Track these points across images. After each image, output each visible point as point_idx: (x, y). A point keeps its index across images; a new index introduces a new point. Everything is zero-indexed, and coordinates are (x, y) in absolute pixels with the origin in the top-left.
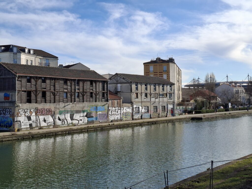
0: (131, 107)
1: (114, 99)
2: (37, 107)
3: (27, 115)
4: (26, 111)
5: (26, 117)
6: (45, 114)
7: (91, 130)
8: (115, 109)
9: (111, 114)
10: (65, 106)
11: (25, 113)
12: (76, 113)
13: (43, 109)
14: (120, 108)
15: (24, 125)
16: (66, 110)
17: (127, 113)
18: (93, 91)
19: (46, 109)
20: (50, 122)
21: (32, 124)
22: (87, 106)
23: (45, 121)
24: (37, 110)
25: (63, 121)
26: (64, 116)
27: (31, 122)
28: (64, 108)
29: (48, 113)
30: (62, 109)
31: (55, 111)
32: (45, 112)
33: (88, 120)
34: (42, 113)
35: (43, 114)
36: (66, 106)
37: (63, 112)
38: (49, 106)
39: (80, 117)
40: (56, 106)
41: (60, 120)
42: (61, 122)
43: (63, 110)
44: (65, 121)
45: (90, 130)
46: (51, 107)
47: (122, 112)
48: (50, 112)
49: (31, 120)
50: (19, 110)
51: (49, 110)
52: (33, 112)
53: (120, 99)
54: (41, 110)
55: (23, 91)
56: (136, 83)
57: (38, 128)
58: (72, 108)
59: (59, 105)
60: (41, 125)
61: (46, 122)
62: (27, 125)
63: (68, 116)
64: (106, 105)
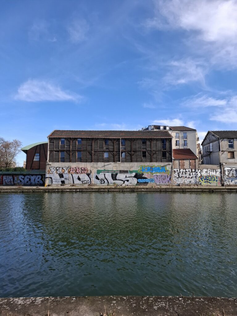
0: (219, 170)
1: (184, 160)
2: (70, 165)
3: (58, 172)
4: (58, 169)
5: (58, 174)
6: (80, 172)
7: (114, 190)
8: (184, 171)
9: (178, 177)
10: (104, 166)
11: (57, 171)
12: (120, 173)
13: (77, 168)
14: (195, 170)
15: (56, 182)
16: (106, 169)
17: (210, 177)
18: (146, 150)
19: (80, 168)
20: (85, 181)
21: (64, 181)
22: (137, 166)
23: (79, 179)
24: (70, 168)
25: (102, 180)
26: (103, 175)
27: (63, 179)
28: (104, 167)
29: (83, 172)
30: (100, 168)
31: (92, 170)
32: (79, 171)
33: (139, 181)
34: (76, 171)
35: (77, 173)
36: (106, 165)
37: (103, 172)
38: (85, 165)
39: (126, 177)
40: (93, 165)
41: (99, 179)
42: (100, 181)
43: (102, 169)
44: (105, 180)
45: (112, 190)
46: (87, 166)
47: (199, 175)
48: (86, 171)
49: (63, 177)
50: (50, 168)
51: (85, 169)
52: (66, 170)
53: (195, 159)
54: (75, 169)
55: (56, 151)
56: (228, 139)
57: (70, 185)
58: (114, 167)
59: (97, 164)
60: (75, 182)
61: (81, 180)
62: (59, 182)
63: (109, 176)
64: (169, 165)
